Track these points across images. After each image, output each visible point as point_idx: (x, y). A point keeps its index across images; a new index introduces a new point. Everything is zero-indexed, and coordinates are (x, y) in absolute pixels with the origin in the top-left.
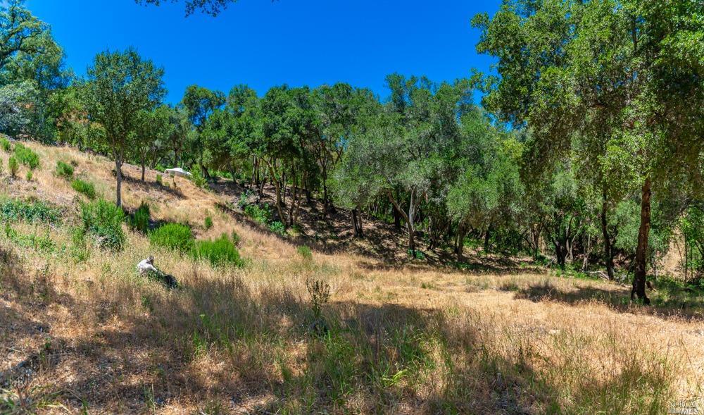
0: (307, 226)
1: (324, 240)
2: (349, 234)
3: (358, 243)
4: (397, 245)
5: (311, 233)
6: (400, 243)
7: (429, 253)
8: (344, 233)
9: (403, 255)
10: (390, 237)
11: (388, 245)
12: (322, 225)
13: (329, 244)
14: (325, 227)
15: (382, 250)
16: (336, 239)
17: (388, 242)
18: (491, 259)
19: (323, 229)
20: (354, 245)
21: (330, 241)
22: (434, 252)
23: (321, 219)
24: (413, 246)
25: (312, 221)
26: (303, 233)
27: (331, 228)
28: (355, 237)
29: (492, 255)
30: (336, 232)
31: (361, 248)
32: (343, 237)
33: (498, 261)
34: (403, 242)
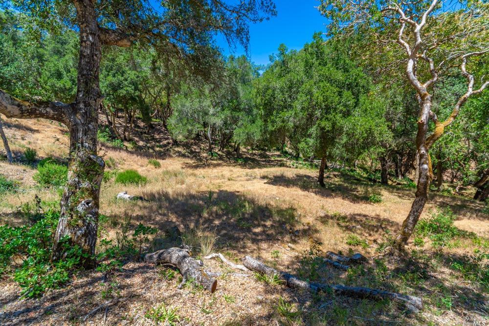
0: (136, 139)
1: (153, 148)
2: (169, 143)
3: (176, 149)
4: (201, 149)
5: (141, 143)
6: (202, 148)
7: (220, 153)
8: (165, 142)
9: (205, 155)
10: (196, 144)
11: (195, 149)
12: (147, 137)
13: (158, 151)
14: (150, 138)
15: (192, 152)
16: (160, 147)
17: (195, 147)
18: (255, 154)
19: (148, 140)
20: (174, 150)
21: (158, 149)
22: (223, 152)
23: (145, 133)
24: (211, 149)
25: (140, 135)
26: (136, 144)
27: (153, 139)
28: (173, 145)
29: (256, 151)
30: (159, 142)
31: (179, 152)
32: (165, 146)
33: (259, 155)
34: (204, 147)
